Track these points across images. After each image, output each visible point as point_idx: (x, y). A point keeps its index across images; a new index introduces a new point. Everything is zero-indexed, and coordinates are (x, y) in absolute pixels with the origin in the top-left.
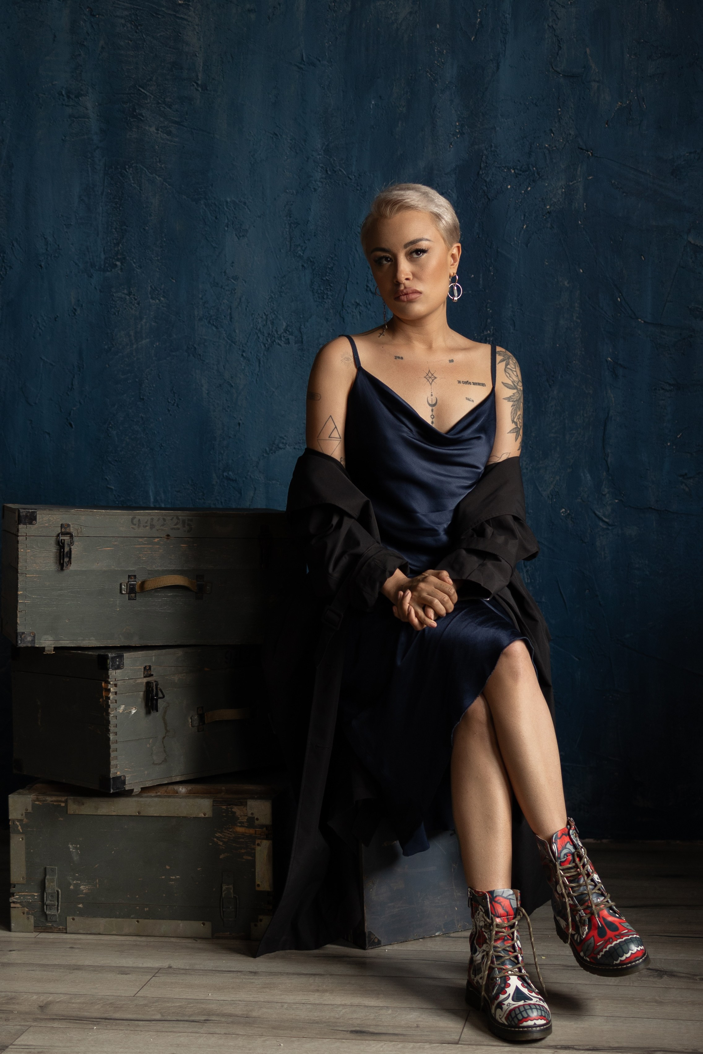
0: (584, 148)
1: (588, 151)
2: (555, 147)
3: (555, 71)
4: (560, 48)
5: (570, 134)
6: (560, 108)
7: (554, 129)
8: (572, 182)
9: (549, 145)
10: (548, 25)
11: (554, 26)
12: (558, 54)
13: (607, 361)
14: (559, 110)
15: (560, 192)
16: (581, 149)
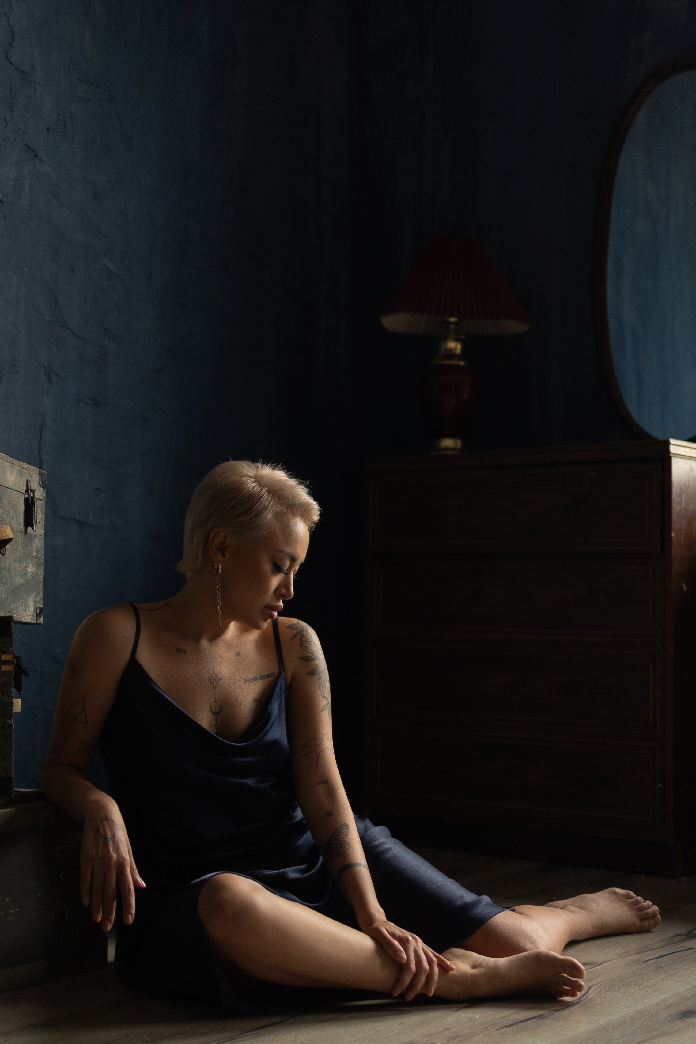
0: (31, 146)
1: (33, 151)
2: (8, 137)
3: (9, 60)
4: (13, 39)
5: (20, 129)
6: (12, 100)
7: (7, 118)
8: (20, 177)
9: (3, 134)
10: (5, 14)
11: (10, 16)
12: (11, 44)
13: (44, 366)
14: (11, 101)
15: (11, 183)
16: (28, 147)
